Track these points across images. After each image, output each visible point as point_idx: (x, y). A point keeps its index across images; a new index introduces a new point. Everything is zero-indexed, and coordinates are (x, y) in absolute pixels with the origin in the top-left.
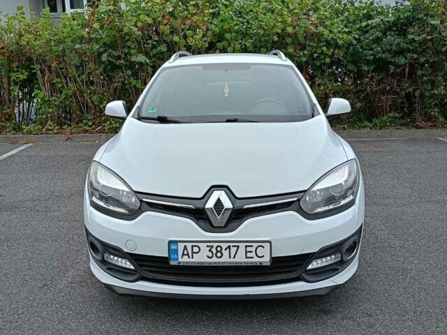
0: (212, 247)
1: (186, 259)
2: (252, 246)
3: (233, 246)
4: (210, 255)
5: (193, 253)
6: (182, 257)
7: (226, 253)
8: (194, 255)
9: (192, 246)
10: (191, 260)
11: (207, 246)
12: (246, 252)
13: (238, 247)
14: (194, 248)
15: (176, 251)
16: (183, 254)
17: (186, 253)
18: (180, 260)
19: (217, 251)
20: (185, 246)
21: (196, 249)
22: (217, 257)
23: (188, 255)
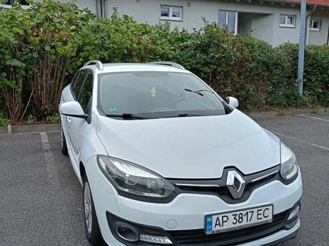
0: (236, 215)
1: (218, 228)
2: (261, 210)
3: (250, 212)
4: (235, 221)
5: (223, 222)
6: (215, 227)
7: (245, 218)
8: (224, 223)
9: (223, 217)
10: (222, 228)
11: (233, 215)
12: (258, 215)
13: (253, 212)
14: (224, 218)
15: (211, 223)
16: (216, 225)
17: (218, 223)
18: (214, 229)
19: (240, 218)
20: (218, 218)
21: (225, 219)
22: (239, 222)
23: (219, 224)
